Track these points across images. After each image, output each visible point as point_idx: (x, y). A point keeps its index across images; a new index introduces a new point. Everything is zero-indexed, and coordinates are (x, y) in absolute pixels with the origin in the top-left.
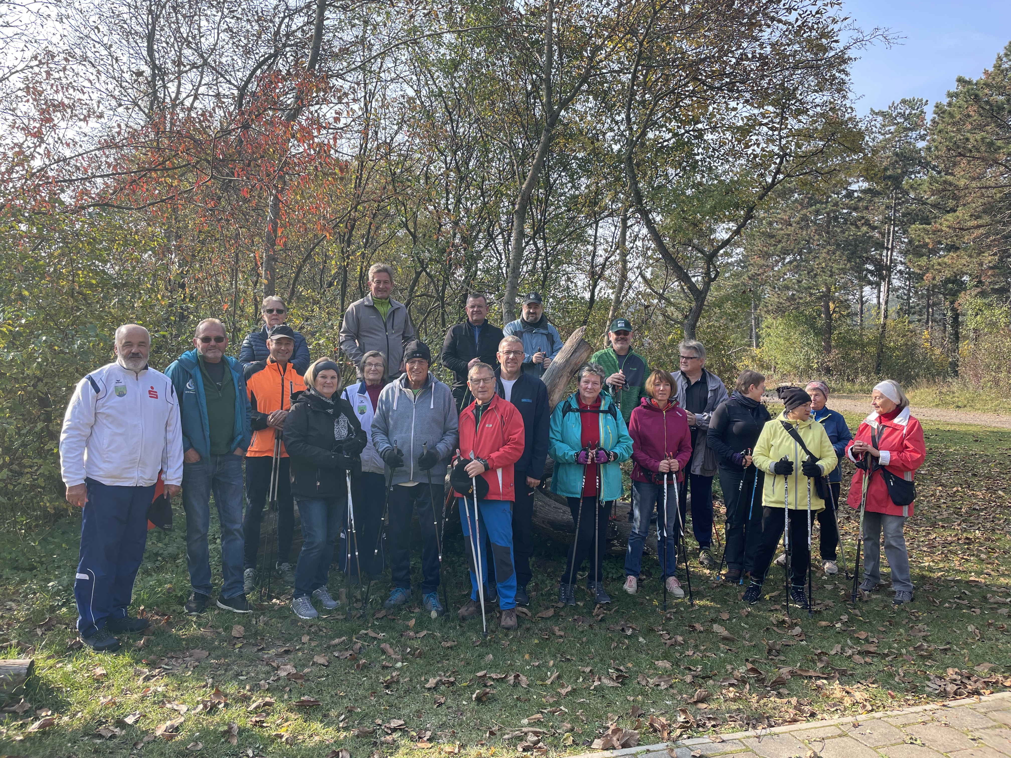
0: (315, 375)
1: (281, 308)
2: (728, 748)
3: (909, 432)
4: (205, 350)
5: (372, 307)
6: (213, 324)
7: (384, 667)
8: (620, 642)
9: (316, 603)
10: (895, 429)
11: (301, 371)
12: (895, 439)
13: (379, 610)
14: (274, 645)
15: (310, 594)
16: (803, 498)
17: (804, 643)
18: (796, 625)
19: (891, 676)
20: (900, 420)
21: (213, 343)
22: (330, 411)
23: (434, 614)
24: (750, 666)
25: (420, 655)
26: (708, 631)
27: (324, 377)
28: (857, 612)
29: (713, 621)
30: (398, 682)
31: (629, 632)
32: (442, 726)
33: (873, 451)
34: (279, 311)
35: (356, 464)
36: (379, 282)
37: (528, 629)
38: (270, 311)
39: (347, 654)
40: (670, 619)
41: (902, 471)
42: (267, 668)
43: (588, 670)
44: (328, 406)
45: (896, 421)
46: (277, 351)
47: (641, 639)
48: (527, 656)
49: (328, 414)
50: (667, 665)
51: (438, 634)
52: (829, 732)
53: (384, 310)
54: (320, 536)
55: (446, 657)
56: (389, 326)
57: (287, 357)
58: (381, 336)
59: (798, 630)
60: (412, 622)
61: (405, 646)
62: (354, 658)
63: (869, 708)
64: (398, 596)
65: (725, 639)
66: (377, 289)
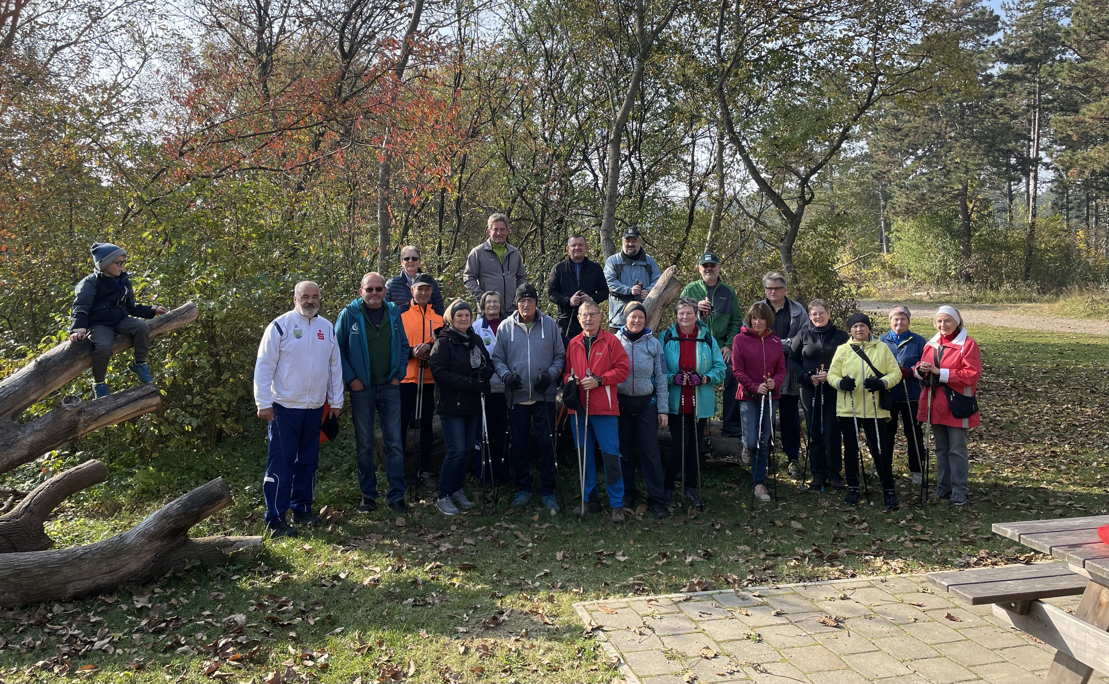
0: (453, 315)
1: (416, 256)
2: (780, 592)
3: (966, 352)
4: (369, 298)
5: (492, 251)
6: (375, 276)
7: (518, 547)
8: (709, 533)
9: (456, 503)
10: (954, 349)
11: (440, 312)
12: (954, 358)
13: (508, 509)
14: (430, 532)
15: (451, 495)
16: (869, 410)
17: (867, 534)
18: (864, 521)
19: (930, 554)
20: (959, 341)
21: (374, 292)
22: (467, 344)
23: (553, 512)
24: (814, 548)
25: (546, 540)
26: (787, 526)
27: (459, 316)
28: (922, 512)
29: (793, 519)
30: (531, 555)
31: (718, 527)
32: (569, 581)
33: (935, 370)
34: (415, 259)
35: (487, 387)
36: (496, 230)
37: (632, 524)
38: (407, 259)
39: (489, 538)
40: (755, 517)
41: (962, 388)
42: (430, 546)
43: (681, 550)
44: (464, 339)
45: (954, 342)
46: (419, 296)
47: (727, 532)
48: (632, 542)
49: (465, 346)
50: (747, 548)
51: (558, 526)
52: (861, 585)
53: (501, 253)
54: (460, 446)
55: (565, 541)
56: (505, 267)
57: (427, 301)
58: (499, 276)
59: (865, 524)
60: (536, 517)
61: (533, 534)
62: (495, 540)
63: (899, 571)
64: (522, 498)
65: (799, 531)
66: (495, 236)
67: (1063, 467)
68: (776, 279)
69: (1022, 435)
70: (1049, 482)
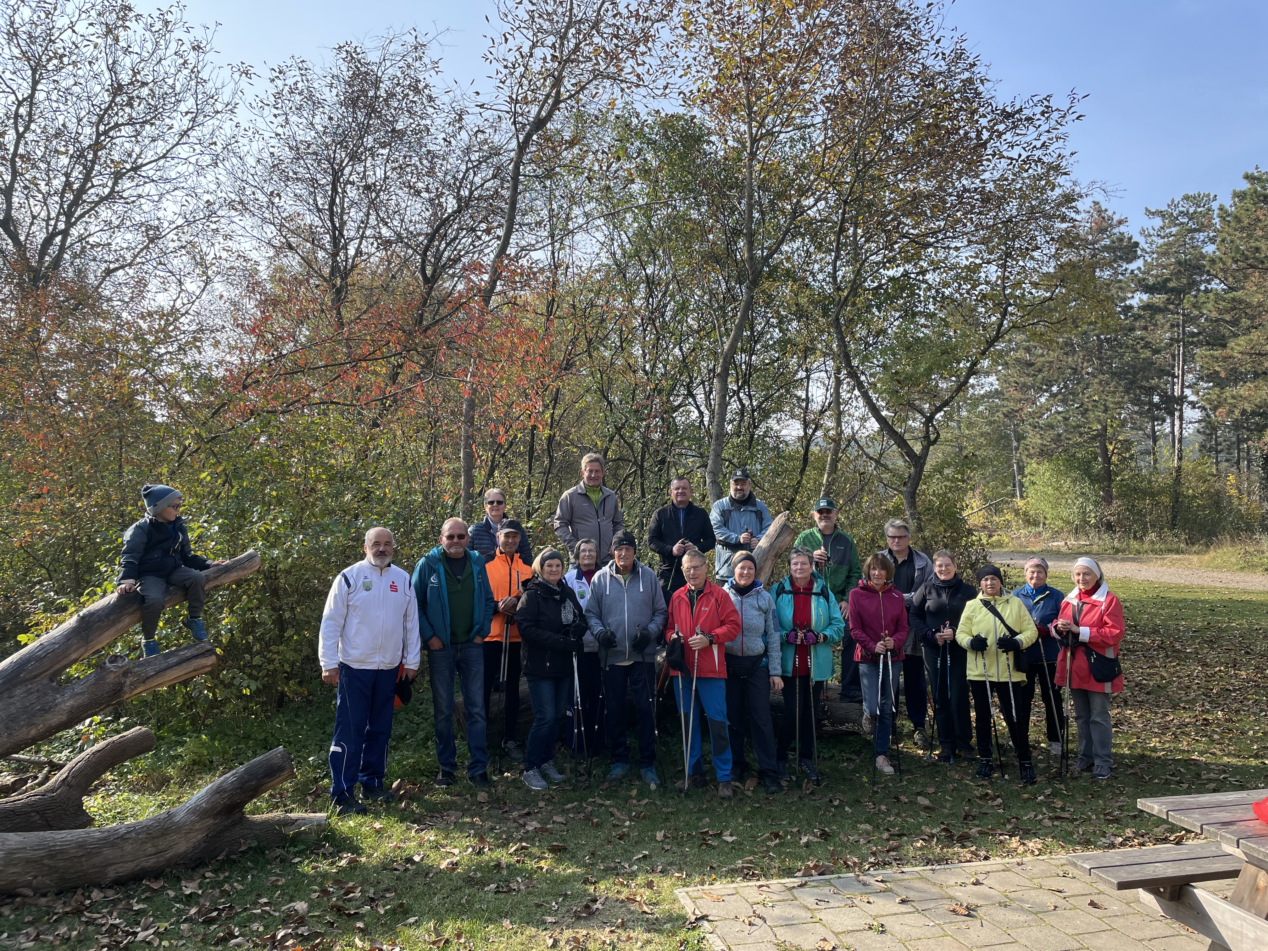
0: (542, 565)
1: (501, 499)
2: (906, 876)
3: (1107, 608)
5: (585, 495)
6: (457, 523)
7: (614, 826)
8: (827, 810)
9: (545, 776)
10: (1094, 605)
11: (528, 561)
12: (1094, 616)
14: (515, 809)
15: (539, 767)
16: (1003, 673)
17: (1001, 811)
18: (998, 797)
19: (1071, 834)
20: (1099, 597)
21: (456, 540)
22: (557, 597)
23: (653, 786)
24: (943, 827)
25: (644, 817)
26: (913, 803)
27: (550, 566)
28: (1062, 786)
29: (919, 794)
30: (628, 835)
31: (836, 803)
32: (671, 864)
33: (1074, 628)
34: (499, 503)
35: (580, 646)
36: (591, 471)
37: (741, 800)
38: (491, 503)
39: (582, 816)
40: (877, 792)
41: (1104, 648)
42: (515, 825)
43: (795, 830)
44: (555, 592)
45: (1094, 597)
46: (505, 544)
47: (847, 809)
48: (740, 820)
49: (556, 600)
50: (868, 827)
51: (658, 802)
52: (995, 868)
53: (595, 497)
54: (549, 712)
55: (667, 820)
56: (600, 513)
57: (514, 549)
58: (593, 523)
59: (999, 800)
60: (634, 792)
61: (630, 811)
62: (588, 818)
63: (1037, 852)
64: (618, 771)
65: (926, 808)
66: (589, 478)
67: (1216, 737)
68: (899, 527)
69: (1171, 701)
70: (1201, 753)
